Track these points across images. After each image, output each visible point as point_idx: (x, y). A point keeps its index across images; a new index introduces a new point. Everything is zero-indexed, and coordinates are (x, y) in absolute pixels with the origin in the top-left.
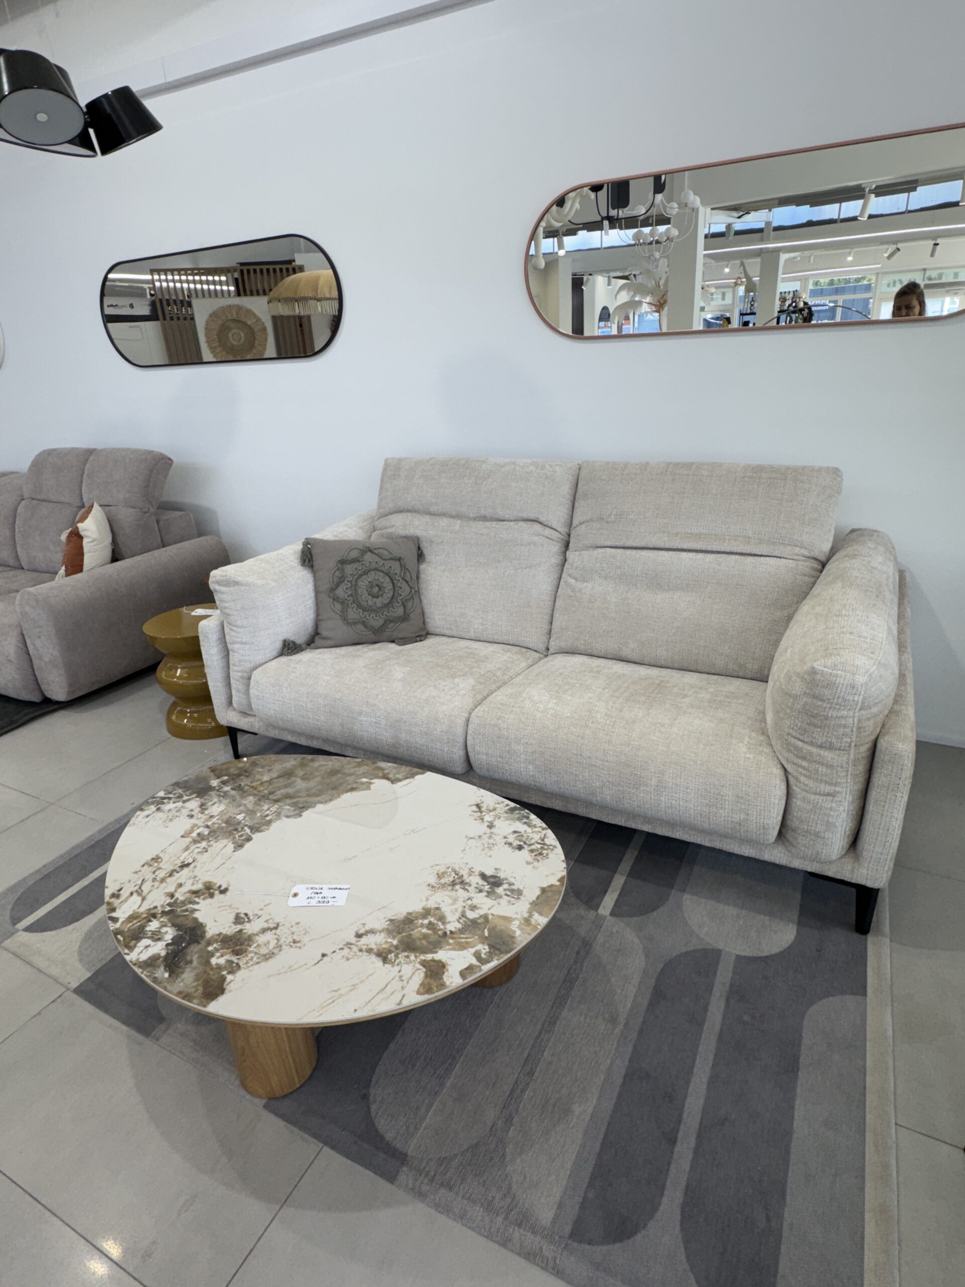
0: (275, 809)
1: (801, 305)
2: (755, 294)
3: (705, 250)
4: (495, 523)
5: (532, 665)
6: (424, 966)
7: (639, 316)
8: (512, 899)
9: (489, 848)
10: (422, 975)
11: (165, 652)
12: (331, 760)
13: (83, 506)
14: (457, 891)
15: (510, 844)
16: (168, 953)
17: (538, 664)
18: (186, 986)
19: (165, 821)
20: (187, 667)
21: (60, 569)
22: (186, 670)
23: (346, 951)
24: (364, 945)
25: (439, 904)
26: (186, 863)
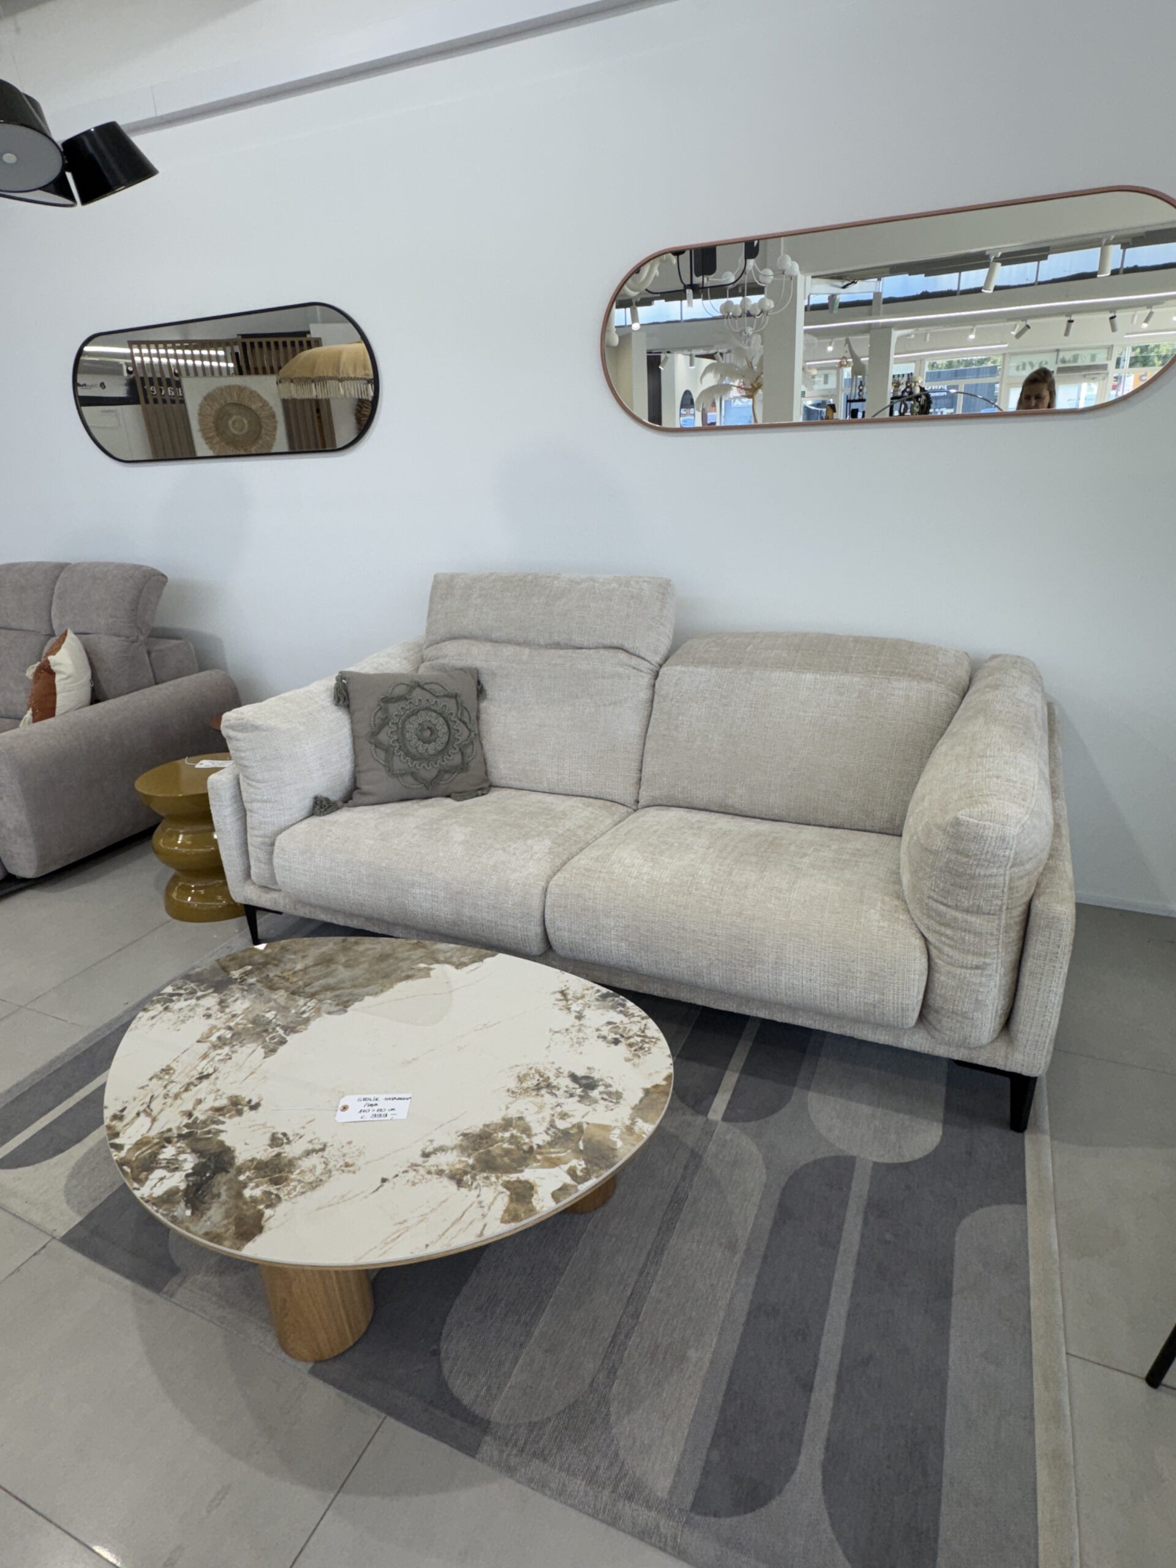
0: (313, 1004)
1: (917, 391)
2: (863, 378)
3: (806, 324)
4: (571, 651)
5: (620, 822)
6: (508, 1189)
7: (726, 401)
8: (611, 1104)
9: (579, 1043)
10: (506, 1199)
11: (163, 814)
12: (379, 943)
13: (52, 635)
14: (542, 1096)
15: (604, 1038)
16: (188, 1186)
17: (627, 820)
18: (215, 1226)
19: (175, 1023)
20: (192, 833)
21: (26, 713)
22: (190, 836)
23: (412, 1174)
24: (433, 1166)
25: (522, 1113)
26: (205, 1073)
